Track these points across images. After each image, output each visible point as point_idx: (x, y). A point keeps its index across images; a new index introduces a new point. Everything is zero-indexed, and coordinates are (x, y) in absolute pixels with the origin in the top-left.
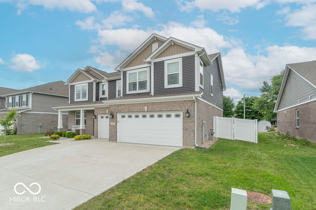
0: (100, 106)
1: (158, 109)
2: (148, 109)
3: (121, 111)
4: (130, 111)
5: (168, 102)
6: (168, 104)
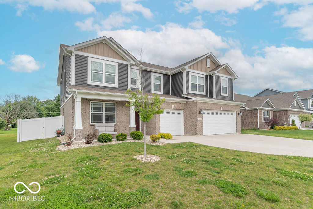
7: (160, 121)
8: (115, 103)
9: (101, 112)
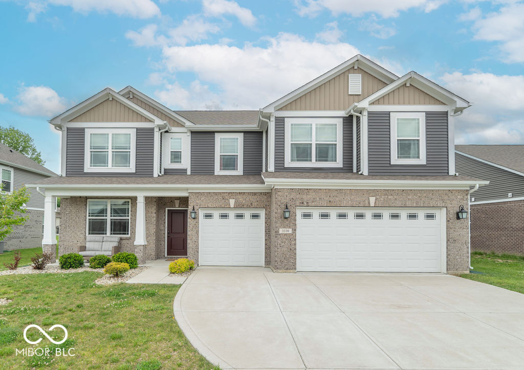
0: (225, 189)
1: (398, 203)
2: (377, 203)
3: (310, 204)
4: (333, 205)
5: (419, 190)
6: (419, 194)
7: (197, 232)
8: (128, 200)
9: (104, 216)
